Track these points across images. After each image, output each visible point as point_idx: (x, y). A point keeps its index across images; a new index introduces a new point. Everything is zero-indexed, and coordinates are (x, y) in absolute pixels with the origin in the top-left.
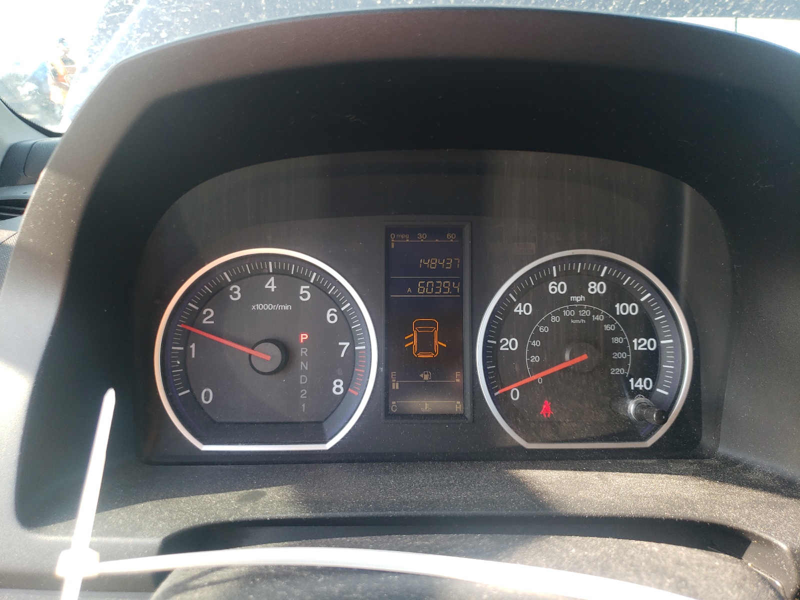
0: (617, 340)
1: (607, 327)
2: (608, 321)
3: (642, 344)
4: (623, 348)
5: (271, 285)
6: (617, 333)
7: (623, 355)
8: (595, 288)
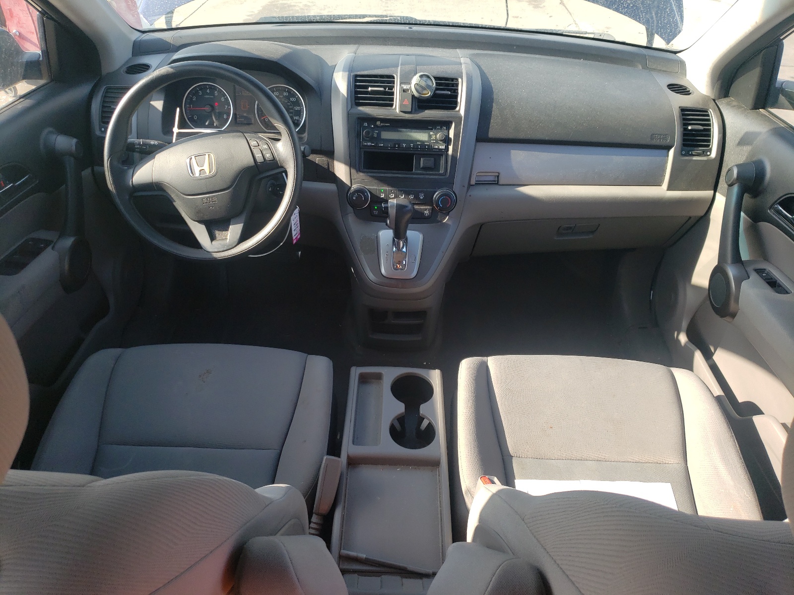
0: (291, 107)
1: (288, 104)
2: (289, 102)
3: (297, 108)
4: (292, 109)
5: (208, 91)
6: (291, 105)
7: (292, 111)
8: (285, 94)
